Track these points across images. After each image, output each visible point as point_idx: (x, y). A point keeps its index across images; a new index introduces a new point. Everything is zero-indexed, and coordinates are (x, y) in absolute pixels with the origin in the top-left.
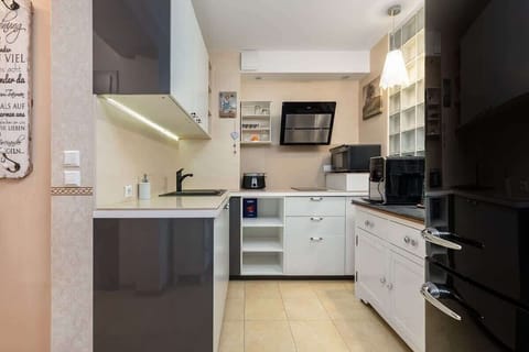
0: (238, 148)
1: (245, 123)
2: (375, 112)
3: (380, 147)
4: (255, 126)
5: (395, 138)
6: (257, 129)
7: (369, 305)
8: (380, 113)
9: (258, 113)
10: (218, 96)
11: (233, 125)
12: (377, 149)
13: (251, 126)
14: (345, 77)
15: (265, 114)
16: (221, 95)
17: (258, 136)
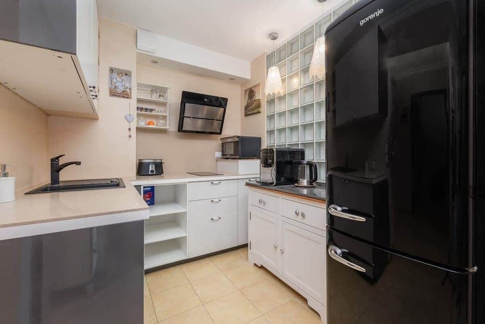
0: (133, 132)
1: (141, 106)
2: (256, 111)
3: (260, 138)
4: (151, 110)
5: (271, 132)
6: (153, 113)
7: (262, 267)
8: (259, 112)
9: (155, 97)
10: (108, 71)
11: (129, 106)
12: (259, 140)
13: (146, 110)
14: (232, 79)
15: (161, 100)
16: (112, 70)
17: (154, 121)
